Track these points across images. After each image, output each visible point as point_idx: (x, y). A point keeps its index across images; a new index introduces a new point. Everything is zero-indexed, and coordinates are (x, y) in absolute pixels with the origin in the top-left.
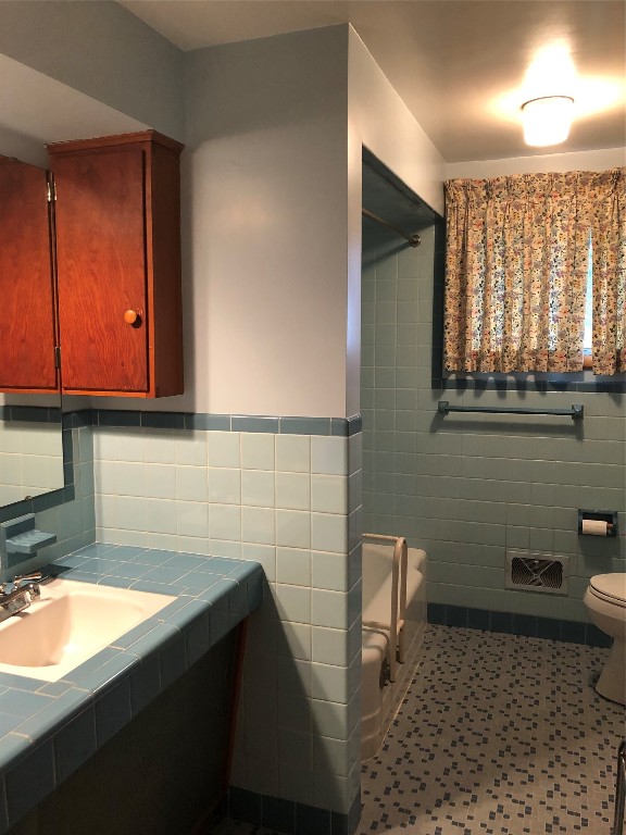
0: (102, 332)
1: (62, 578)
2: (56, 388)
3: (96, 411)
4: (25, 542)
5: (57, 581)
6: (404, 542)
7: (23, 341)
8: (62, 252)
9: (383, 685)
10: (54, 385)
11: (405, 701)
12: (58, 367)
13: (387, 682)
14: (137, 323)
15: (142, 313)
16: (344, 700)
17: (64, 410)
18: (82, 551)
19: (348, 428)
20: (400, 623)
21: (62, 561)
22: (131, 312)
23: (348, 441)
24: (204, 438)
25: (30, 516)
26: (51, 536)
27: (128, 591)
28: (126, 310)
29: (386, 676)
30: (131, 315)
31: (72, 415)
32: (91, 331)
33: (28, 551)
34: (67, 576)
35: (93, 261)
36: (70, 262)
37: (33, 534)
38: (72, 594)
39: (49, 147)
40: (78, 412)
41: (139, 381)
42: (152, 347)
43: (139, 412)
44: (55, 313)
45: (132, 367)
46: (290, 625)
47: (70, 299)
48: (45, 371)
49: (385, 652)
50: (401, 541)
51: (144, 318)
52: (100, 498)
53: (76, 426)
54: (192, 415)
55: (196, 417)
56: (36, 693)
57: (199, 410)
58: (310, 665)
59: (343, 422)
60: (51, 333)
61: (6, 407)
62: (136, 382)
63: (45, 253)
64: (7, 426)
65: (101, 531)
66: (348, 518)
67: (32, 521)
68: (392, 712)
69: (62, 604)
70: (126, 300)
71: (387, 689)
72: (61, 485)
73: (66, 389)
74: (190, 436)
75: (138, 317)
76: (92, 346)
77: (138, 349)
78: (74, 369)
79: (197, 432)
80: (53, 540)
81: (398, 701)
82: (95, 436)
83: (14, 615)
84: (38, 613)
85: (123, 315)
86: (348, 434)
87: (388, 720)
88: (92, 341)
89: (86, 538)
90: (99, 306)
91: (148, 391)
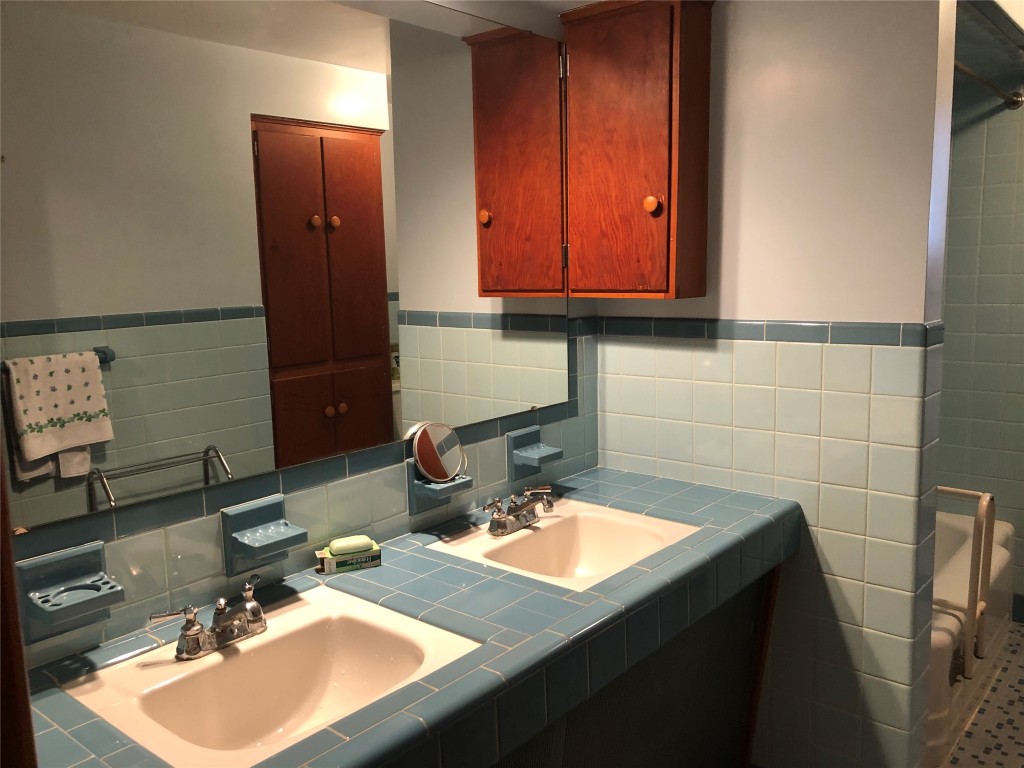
0: (616, 224)
1: (569, 498)
2: (562, 291)
3: (602, 318)
4: (533, 454)
5: (563, 500)
6: (992, 499)
7: (528, 239)
8: (573, 134)
9: (953, 680)
10: (560, 287)
11: (982, 711)
12: (565, 266)
13: (959, 677)
14: (657, 212)
15: (664, 199)
16: (907, 682)
17: (570, 316)
18: (586, 474)
19: (924, 337)
20: (981, 605)
21: (566, 481)
22: (651, 199)
23: (926, 352)
24: (730, 349)
25: (535, 428)
26: (558, 450)
27: (642, 517)
28: (645, 197)
29: (958, 669)
30: (651, 202)
31: (577, 322)
32: (603, 225)
33: (536, 464)
34: (574, 496)
35: (609, 142)
36: (582, 146)
37: (539, 447)
38: (581, 515)
39: (564, 16)
40: (582, 318)
41: (656, 280)
42: (673, 240)
43: (651, 319)
44: (564, 206)
45: (649, 264)
46: (836, 581)
47: (581, 188)
48: (551, 273)
49: (959, 639)
50: (986, 498)
51: (665, 205)
52: (604, 417)
53: (582, 334)
54: (714, 321)
55: (720, 324)
56: (564, 598)
57: (724, 315)
58: (862, 631)
59: (920, 328)
60: (559, 229)
61: (504, 316)
62: (653, 282)
63: (555, 138)
64: (506, 336)
65: (604, 455)
66: (921, 451)
67: (537, 433)
68: (963, 721)
69: (572, 522)
70: (646, 185)
71: (959, 688)
72: (564, 398)
73: (573, 291)
74: (712, 347)
75: (660, 205)
76: (605, 241)
77: (657, 241)
78: (582, 267)
79: (721, 342)
80: (558, 456)
81: (971, 708)
82: (599, 347)
83: (525, 527)
84: (548, 529)
85: (642, 203)
86: (925, 345)
87: (957, 730)
88: (604, 235)
89: (588, 459)
90: (614, 195)
91: (667, 291)
